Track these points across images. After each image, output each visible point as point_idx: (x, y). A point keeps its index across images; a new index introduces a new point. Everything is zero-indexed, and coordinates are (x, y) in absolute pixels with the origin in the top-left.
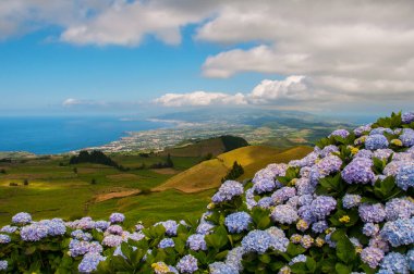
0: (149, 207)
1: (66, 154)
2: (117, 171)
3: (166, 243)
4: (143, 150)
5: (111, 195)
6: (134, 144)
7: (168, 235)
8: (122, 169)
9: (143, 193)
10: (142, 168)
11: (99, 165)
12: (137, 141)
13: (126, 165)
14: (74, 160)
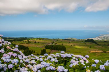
0: (106, 56)
1: (84, 39)
2: (97, 45)
3: (94, 65)
4: (105, 40)
5: (94, 51)
6: (103, 38)
7: (96, 63)
8: (98, 45)
9: (104, 52)
10: (104, 45)
11: (92, 43)
12: (103, 37)
13: (99, 44)
14: (86, 41)
